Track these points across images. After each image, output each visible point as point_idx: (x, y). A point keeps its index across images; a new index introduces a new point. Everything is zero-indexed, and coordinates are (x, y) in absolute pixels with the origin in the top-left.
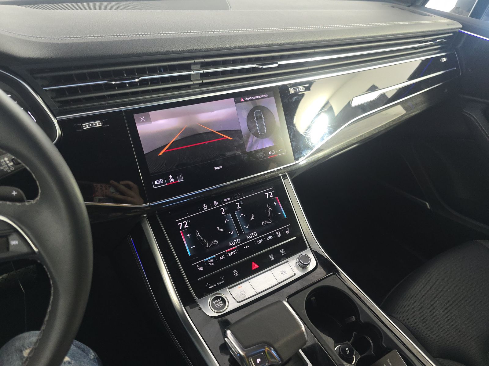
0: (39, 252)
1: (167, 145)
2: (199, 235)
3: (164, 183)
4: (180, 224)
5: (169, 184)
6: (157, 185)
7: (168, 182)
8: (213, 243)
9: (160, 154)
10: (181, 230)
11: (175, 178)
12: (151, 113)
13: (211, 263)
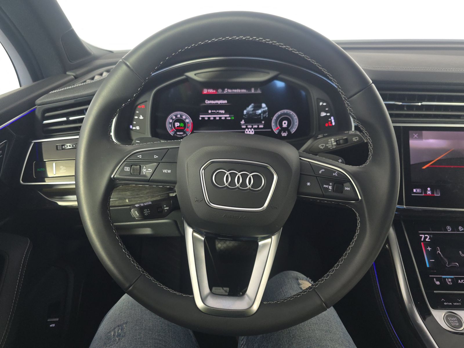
0: (361, 200)
1: (432, 161)
2: (440, 252)
3: (422, 193)
4: (422, 236)
5: (426, 195)
6: (415, 193)
7: (426, 193)
8: (453, 264)
9: (424, 167)
10: (422, 242)
11: (432, 190)
12: (424, 132)
13: (449, 282)
